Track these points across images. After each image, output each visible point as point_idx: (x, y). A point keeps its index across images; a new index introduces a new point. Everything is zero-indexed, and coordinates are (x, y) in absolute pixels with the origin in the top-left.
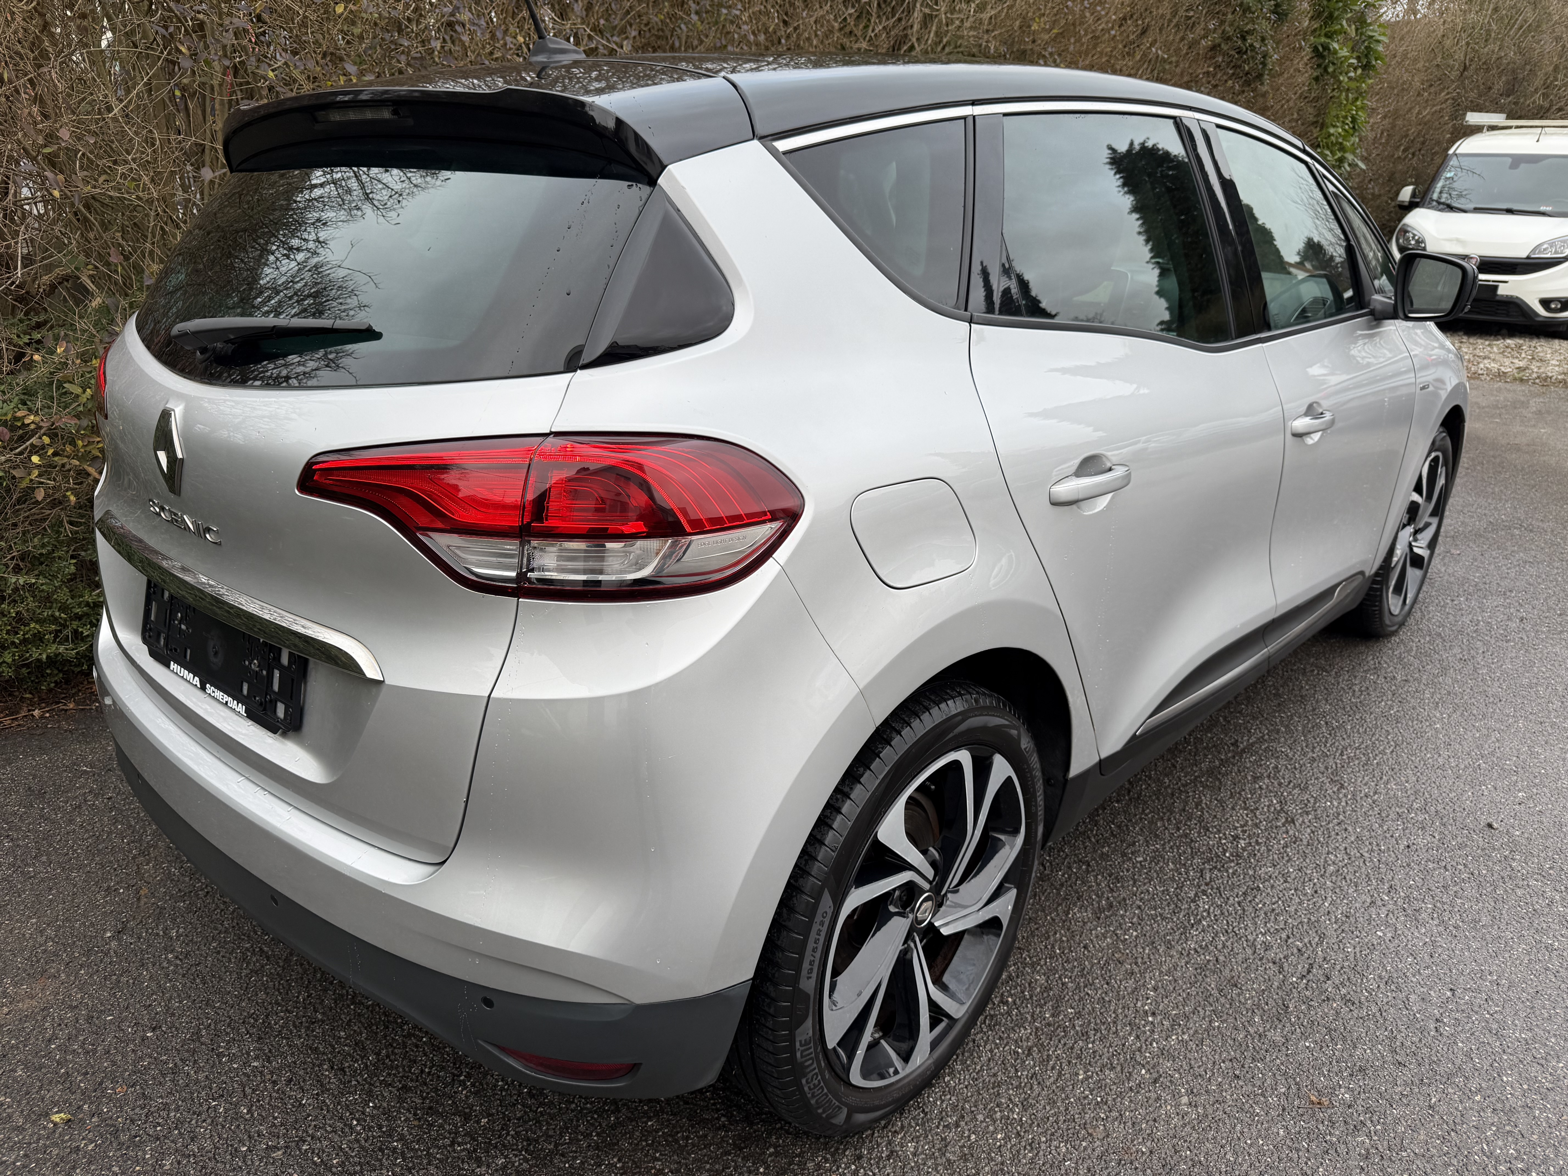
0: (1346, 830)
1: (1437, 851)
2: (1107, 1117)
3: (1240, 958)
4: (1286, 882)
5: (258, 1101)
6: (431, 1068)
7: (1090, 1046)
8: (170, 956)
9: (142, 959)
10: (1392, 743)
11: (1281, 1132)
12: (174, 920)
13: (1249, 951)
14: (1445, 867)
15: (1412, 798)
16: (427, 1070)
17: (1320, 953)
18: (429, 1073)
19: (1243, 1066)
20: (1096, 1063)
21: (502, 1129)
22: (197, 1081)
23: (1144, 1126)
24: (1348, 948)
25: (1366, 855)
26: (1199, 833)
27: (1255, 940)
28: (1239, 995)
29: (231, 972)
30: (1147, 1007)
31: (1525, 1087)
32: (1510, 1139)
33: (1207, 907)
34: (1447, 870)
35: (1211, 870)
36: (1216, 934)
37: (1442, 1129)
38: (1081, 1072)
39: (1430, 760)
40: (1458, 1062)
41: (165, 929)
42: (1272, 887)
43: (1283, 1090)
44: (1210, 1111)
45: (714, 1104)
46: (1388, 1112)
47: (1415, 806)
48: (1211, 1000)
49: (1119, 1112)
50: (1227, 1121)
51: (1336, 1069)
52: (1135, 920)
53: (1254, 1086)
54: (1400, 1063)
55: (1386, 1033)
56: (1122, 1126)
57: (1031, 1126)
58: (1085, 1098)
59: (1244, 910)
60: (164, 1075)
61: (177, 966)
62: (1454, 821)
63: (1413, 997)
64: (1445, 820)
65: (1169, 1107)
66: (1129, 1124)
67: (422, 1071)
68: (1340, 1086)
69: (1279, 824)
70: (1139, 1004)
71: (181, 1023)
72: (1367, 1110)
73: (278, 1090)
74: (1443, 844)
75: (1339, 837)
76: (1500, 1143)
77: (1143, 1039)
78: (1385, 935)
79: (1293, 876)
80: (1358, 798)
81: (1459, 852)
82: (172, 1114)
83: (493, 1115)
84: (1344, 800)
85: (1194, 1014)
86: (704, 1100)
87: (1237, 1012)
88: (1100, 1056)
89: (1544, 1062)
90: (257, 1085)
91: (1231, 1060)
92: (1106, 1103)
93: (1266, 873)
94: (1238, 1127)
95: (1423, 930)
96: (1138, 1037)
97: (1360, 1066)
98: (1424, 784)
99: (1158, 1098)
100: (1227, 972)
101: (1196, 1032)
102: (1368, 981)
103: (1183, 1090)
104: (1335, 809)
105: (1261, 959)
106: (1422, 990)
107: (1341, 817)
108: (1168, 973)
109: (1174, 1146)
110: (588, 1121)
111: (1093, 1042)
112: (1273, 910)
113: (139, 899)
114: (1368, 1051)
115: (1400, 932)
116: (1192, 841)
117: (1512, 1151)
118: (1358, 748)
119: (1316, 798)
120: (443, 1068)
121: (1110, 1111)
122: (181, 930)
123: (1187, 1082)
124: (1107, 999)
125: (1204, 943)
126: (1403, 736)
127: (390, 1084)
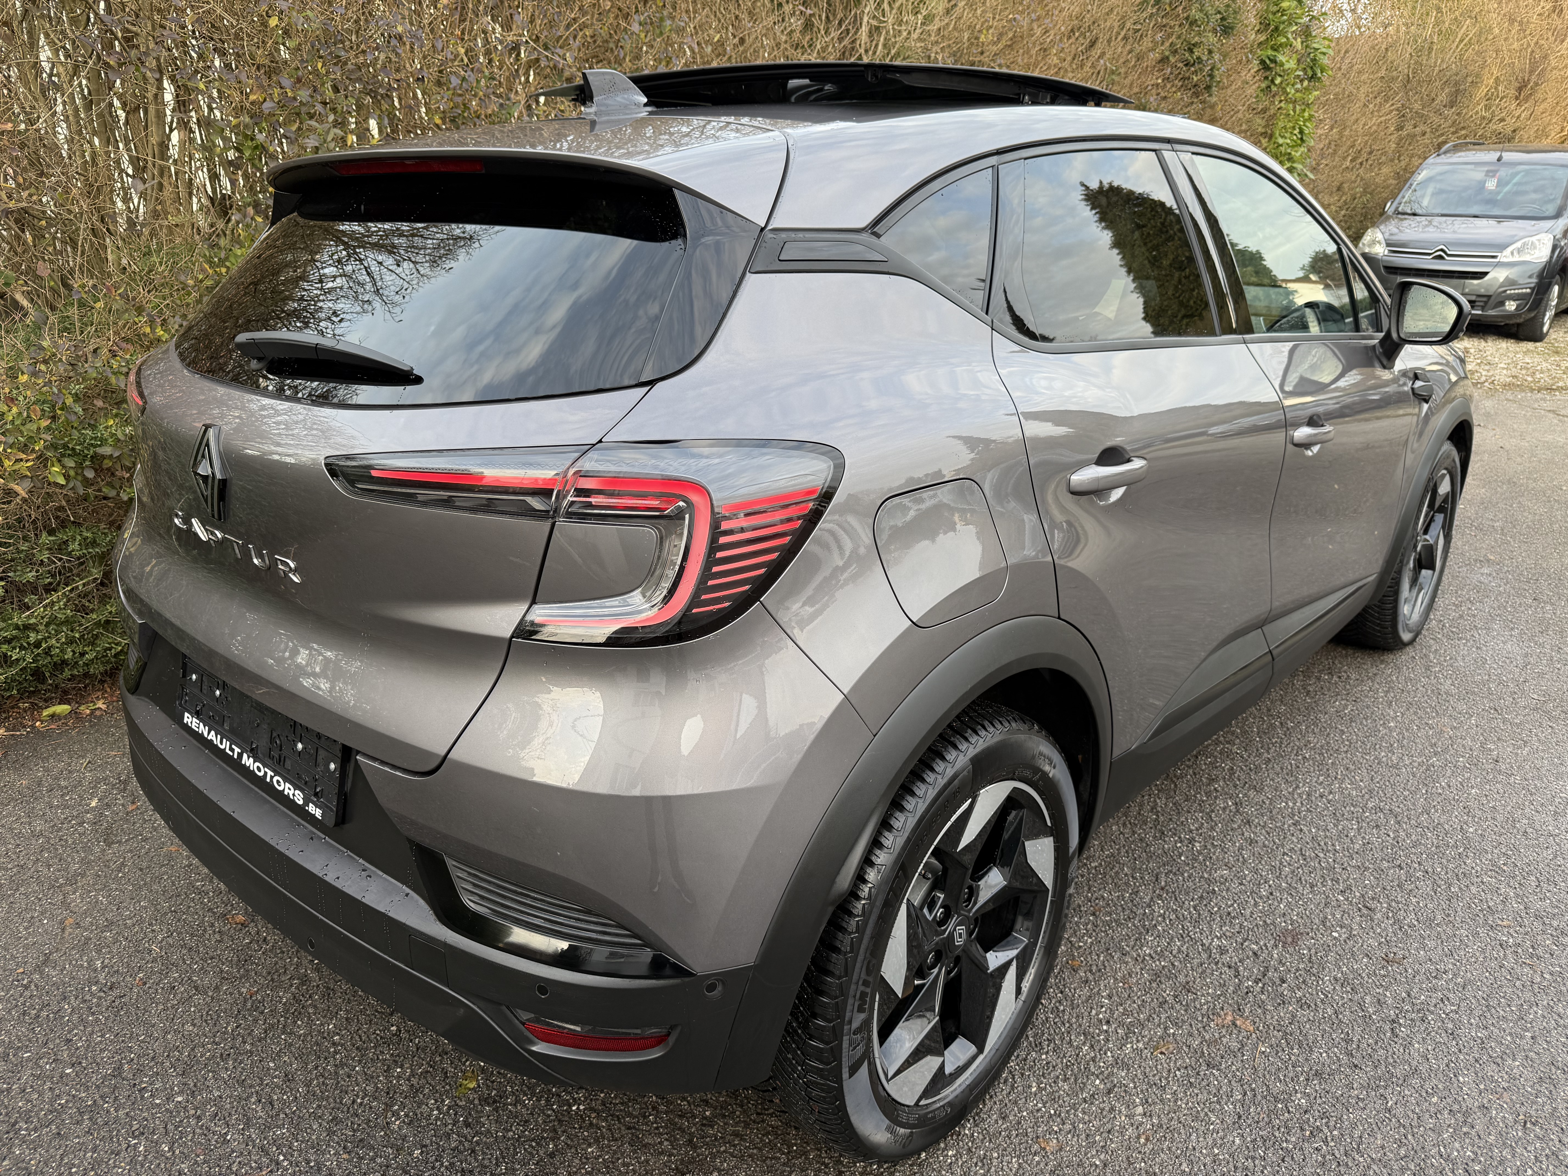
0: (1301, 830)
1: (1392, 849)
2: (1060, 1130)
3: (1196, 961)
4: (1241, 884)
5: (181, 1138)
6: (362, 1099)
7: (1044, 1057)
8: (94, 988)
9: (63, 993)
10: (1347, 743)
11: (1237, 1141)
12: (99, 952)
13: (1204, 956)
14: (1399, 866)
15: (1367, 796)
16: (359, 1101)
17: (1275, 956)
18: (361, 1104)
19: (1198, 1074)
20: (1049, 1074)
21: (436, 1160)
22: (117, 1120)
23: (1097, 1138)
24: (1304, 949)
25: (1322, 855)
26: (1155, 837)
27: (1211, 944)
28: (1194, 1000)
29: (157, 1004)
30: (1101, 1016)
31: (1482, 1087)
32: (1467, 1141)
33: (1162, 911)
34: (1402, 869)
35: (1166, 874)
36: (1172, 939)
37: (1398, 1133)
38: (1034, 1084)
39: (1384, 759)
40: (1414, 1063)
41: (90, 961)
42: (1228, 889)
43: (1239, 1097)
44: (1165, 1120)
45: (657, 1128)
46: (1345, 1117)
47: (1370, 805)
48: (1166, 1006)
49: (1073, 1124)
50: (1182, 1131)
51: (1291, 1074)
52: (1089, 926)
53: (1209, 1093)
54: (1356, 1066)
55: (1342, 1036)
56: (1075, 1139)
57: (982, 1141)
58: (1038, 1111)
59: (1199, 914)
60: (81, 1114)
61: (100, 998)
62: (1409, 819)
63: (1368, 999)
64: (1399, 818)
65: (1123, 1118)
66: (1083, 1136)
67: (354, 1102)
68: (1296, 1092)
69: (1235, 826)
70: (1094, 1012)
71: (102, 1058)
72: (1324, 1115)
73: (202, 1126)
74: (1398, 842)
75: (1294, 839)
76: (1457, 1145)
77: (1097, 1048)
78: (1340, 936)
79: (1248, 879)
80: (1313, 798)
81: (1413, 850)
82: (90, 1154)
83: (426, 1146)
84: (1299, 800)
85: (1149, 1021)
86: (647, 1124)
87: (1192, 1018)
88: (1054, 1067)
89: (1499, 1060)
90: (181, 1121)
91: (1186, 1068)
92: (1060, 1115)
93: (1222, 876)
94: (1194, 1136)
95: (1379, 930)
96: (1092, 1046)
97: (1317, 1071)
98: (1378, 782)
99: (1112, 1109)
100: (1182, 978)
101: (1151, 1039)
102: (1324, 983)
103: (1138, 1100)
104: (1290, 810)
105: (1217, 963)
106: (1378, 990)
107: (1296, 818)
108: (1124, 980)
109: (1128, 1158)
110: (525, 1149)
111: (1047, 1053)
112: (1229, 914)
113: (63, 930)
114: (1324, 1055)
115: (1355, 933)
116: (1148, 845)
117: (1469, 1153)
118: (1313, 748)
119: (1271, 799)
120: (375, 1098)
121: (1064, 1124)
122: (106, 961)
123: (1142, 1091)
124: (1062, 1008)
125: (1159, 949)
126: (1357, 735)
127: (320, 1117)
